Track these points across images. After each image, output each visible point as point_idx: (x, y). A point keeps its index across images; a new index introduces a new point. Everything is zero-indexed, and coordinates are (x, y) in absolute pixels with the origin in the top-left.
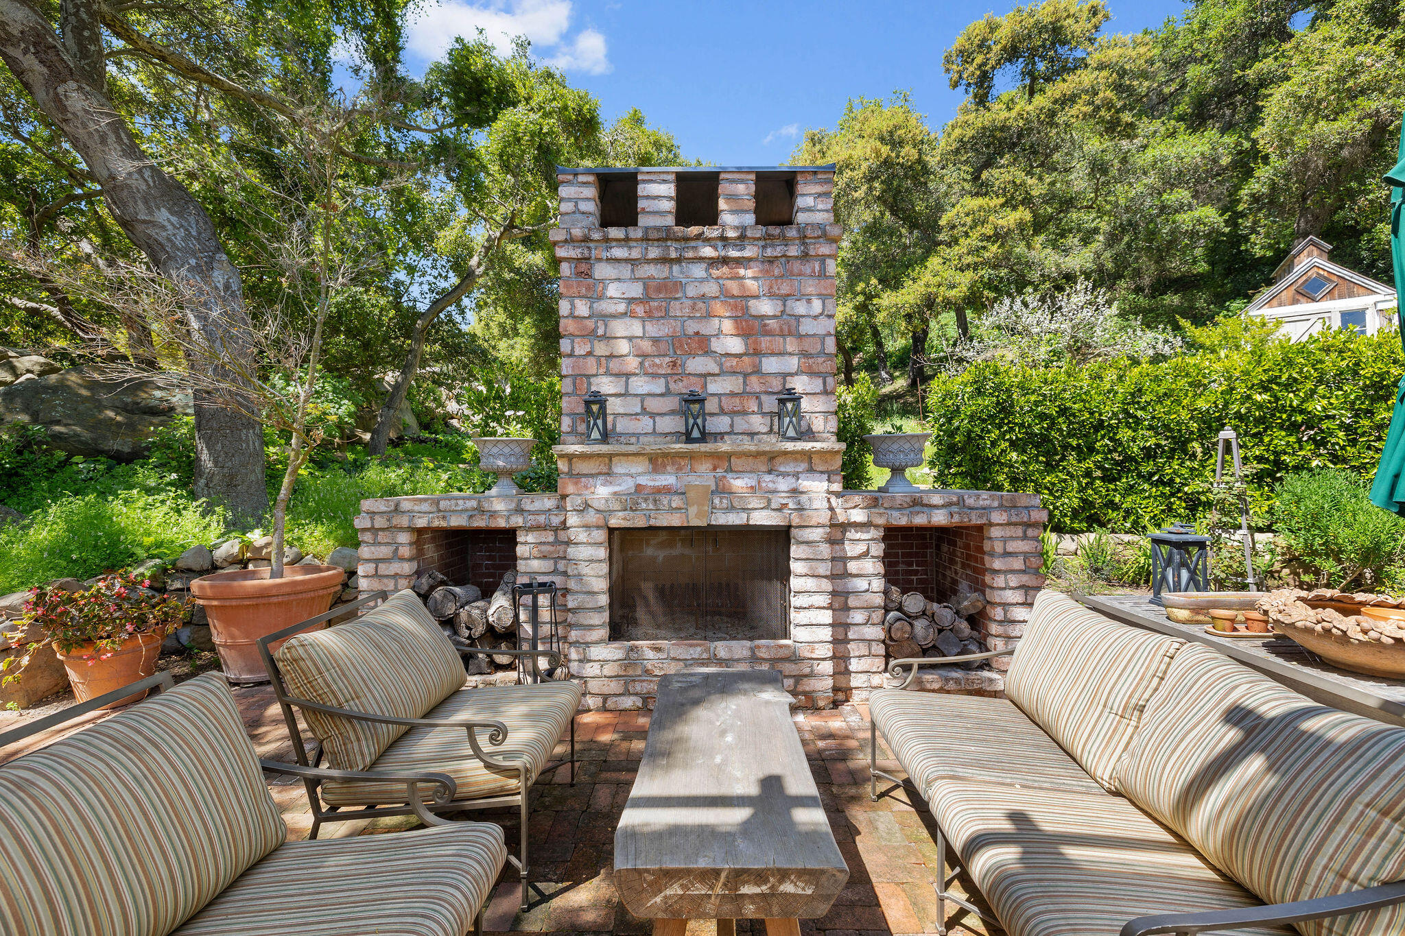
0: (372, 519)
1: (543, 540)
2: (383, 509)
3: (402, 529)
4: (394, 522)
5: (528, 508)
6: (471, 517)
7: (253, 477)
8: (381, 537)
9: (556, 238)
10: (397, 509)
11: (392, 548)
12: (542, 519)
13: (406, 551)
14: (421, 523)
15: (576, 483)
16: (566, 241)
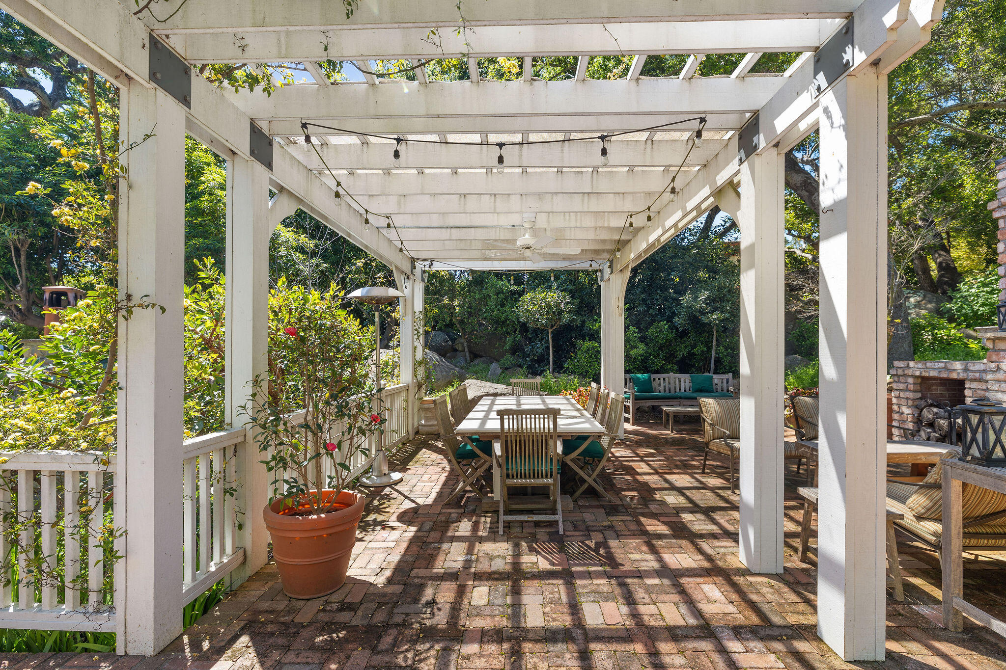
0: (897, 370)
1: (980, 387)
2: (902, 366)
3: (909, 376)
4: (906, 372)
5: (971, 369)
6: (940, 372)
7: (902, 350)
8: (901, 379)
9: (992, 208)
10: (908, 367)
11: (906, 385)
12: (977, 375)
13: (911, 387)
14: (918, 374)
15: (997, 355)
16: (999, 207)
